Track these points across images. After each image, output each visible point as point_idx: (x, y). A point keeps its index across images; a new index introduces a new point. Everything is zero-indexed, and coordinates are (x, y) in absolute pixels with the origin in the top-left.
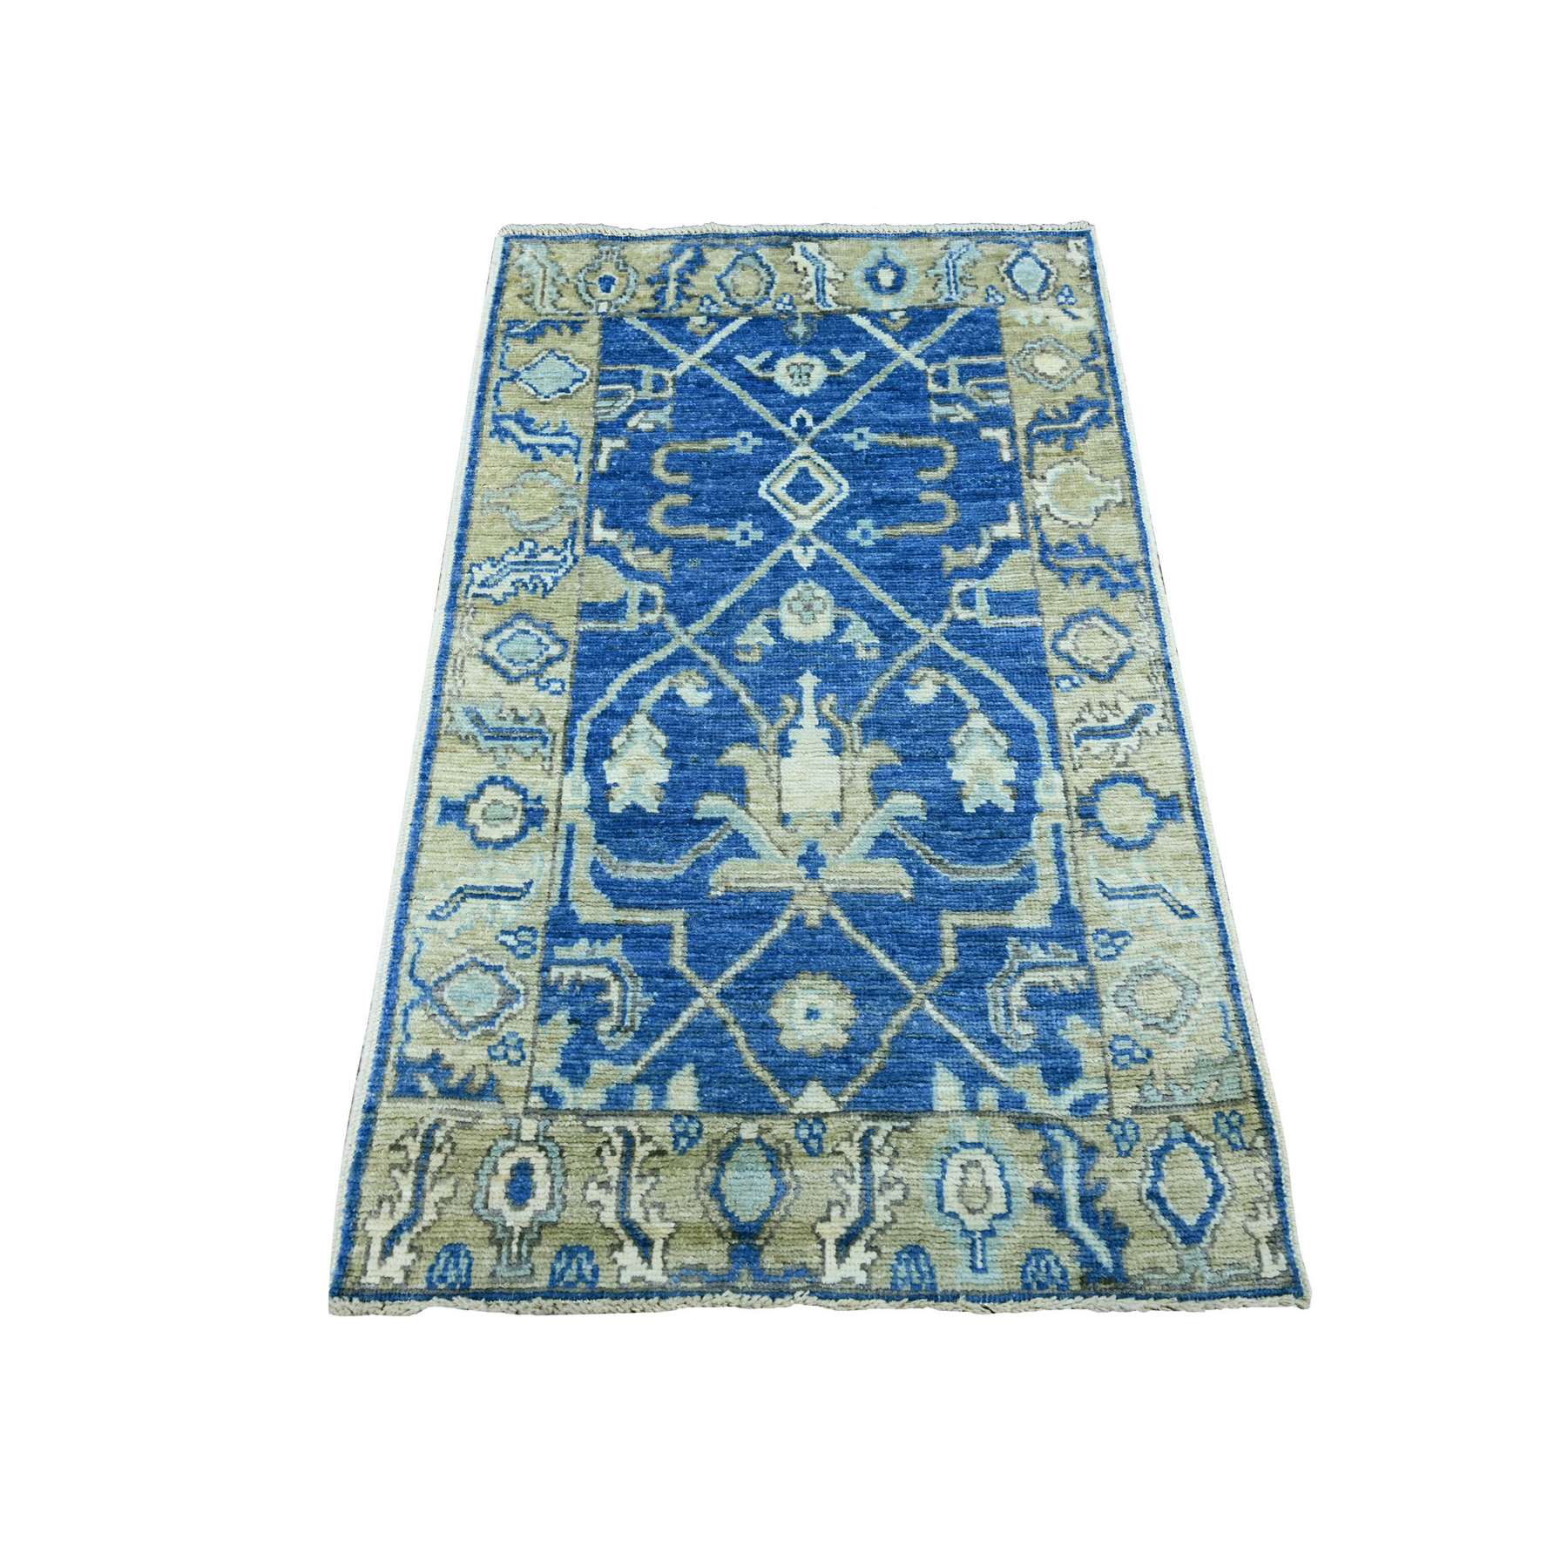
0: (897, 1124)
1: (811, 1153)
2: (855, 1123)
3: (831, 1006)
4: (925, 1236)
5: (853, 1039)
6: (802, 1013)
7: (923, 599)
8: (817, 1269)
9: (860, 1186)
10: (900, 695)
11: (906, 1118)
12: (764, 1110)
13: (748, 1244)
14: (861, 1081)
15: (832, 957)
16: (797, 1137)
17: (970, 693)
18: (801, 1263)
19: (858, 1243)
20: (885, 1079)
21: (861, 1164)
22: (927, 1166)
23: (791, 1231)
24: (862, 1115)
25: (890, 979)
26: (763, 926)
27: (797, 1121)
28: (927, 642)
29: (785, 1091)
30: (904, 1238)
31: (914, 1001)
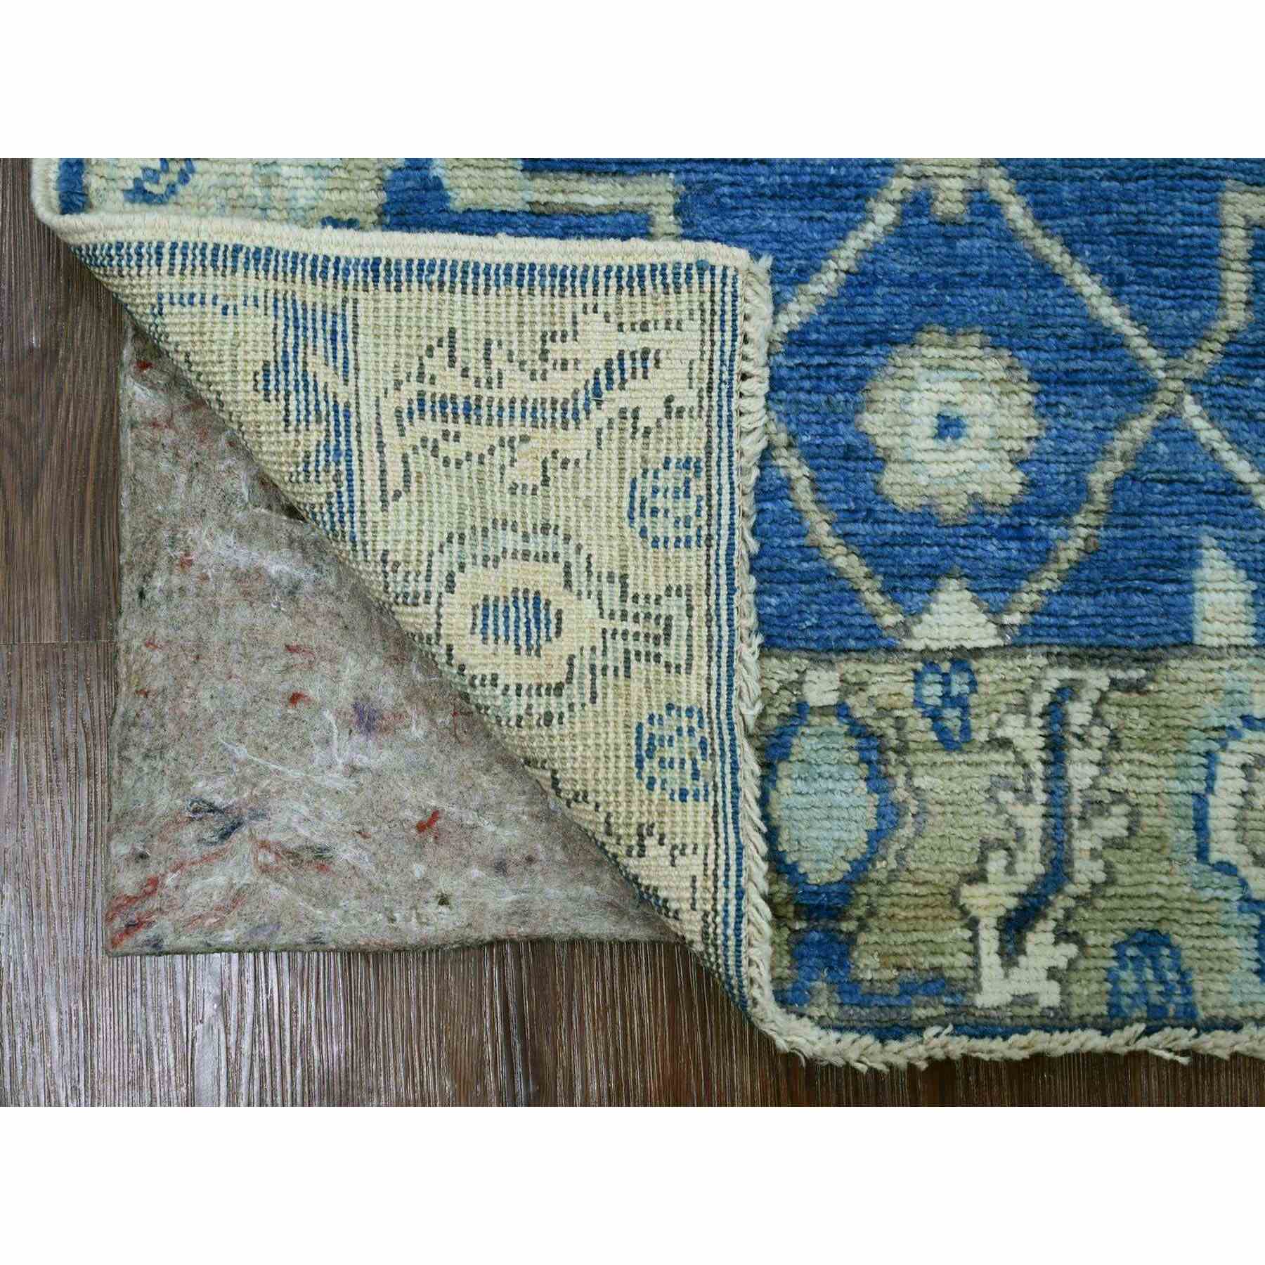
0: (1119, 674)
1: (947, 742)
2: (1035, 672)
3: (988, 408)
4: (1171, 910)
5: (1032, 484)
6: (927, 425)
8: (965, 980)
9: (1042, 810)
11: (1137, 660)
12: (852, 643)
13: (826, 931)
14: (1049, 580)
15: (991, 291)
16: (918, 703)
18: (933, 968)
19: (1041, 925)
20: (1096, 574)
21: (1044, 763)
22: (1176, 766)
23: (912, 901)
24: (1048, 655)
25: (1111, 346)
26: (842, 216)
27: (919, 666)
29: (894, 601)
30: (1131, 915)
31: (1160, 396)
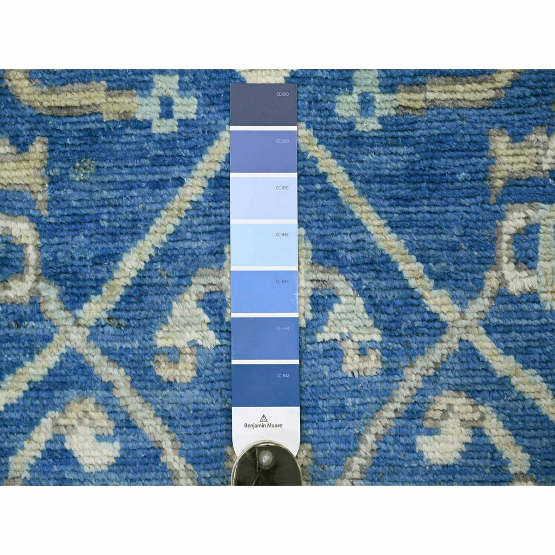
7: (454, 248)
10: (410, 448)
17: (517, 444)
28: (455, 339)
